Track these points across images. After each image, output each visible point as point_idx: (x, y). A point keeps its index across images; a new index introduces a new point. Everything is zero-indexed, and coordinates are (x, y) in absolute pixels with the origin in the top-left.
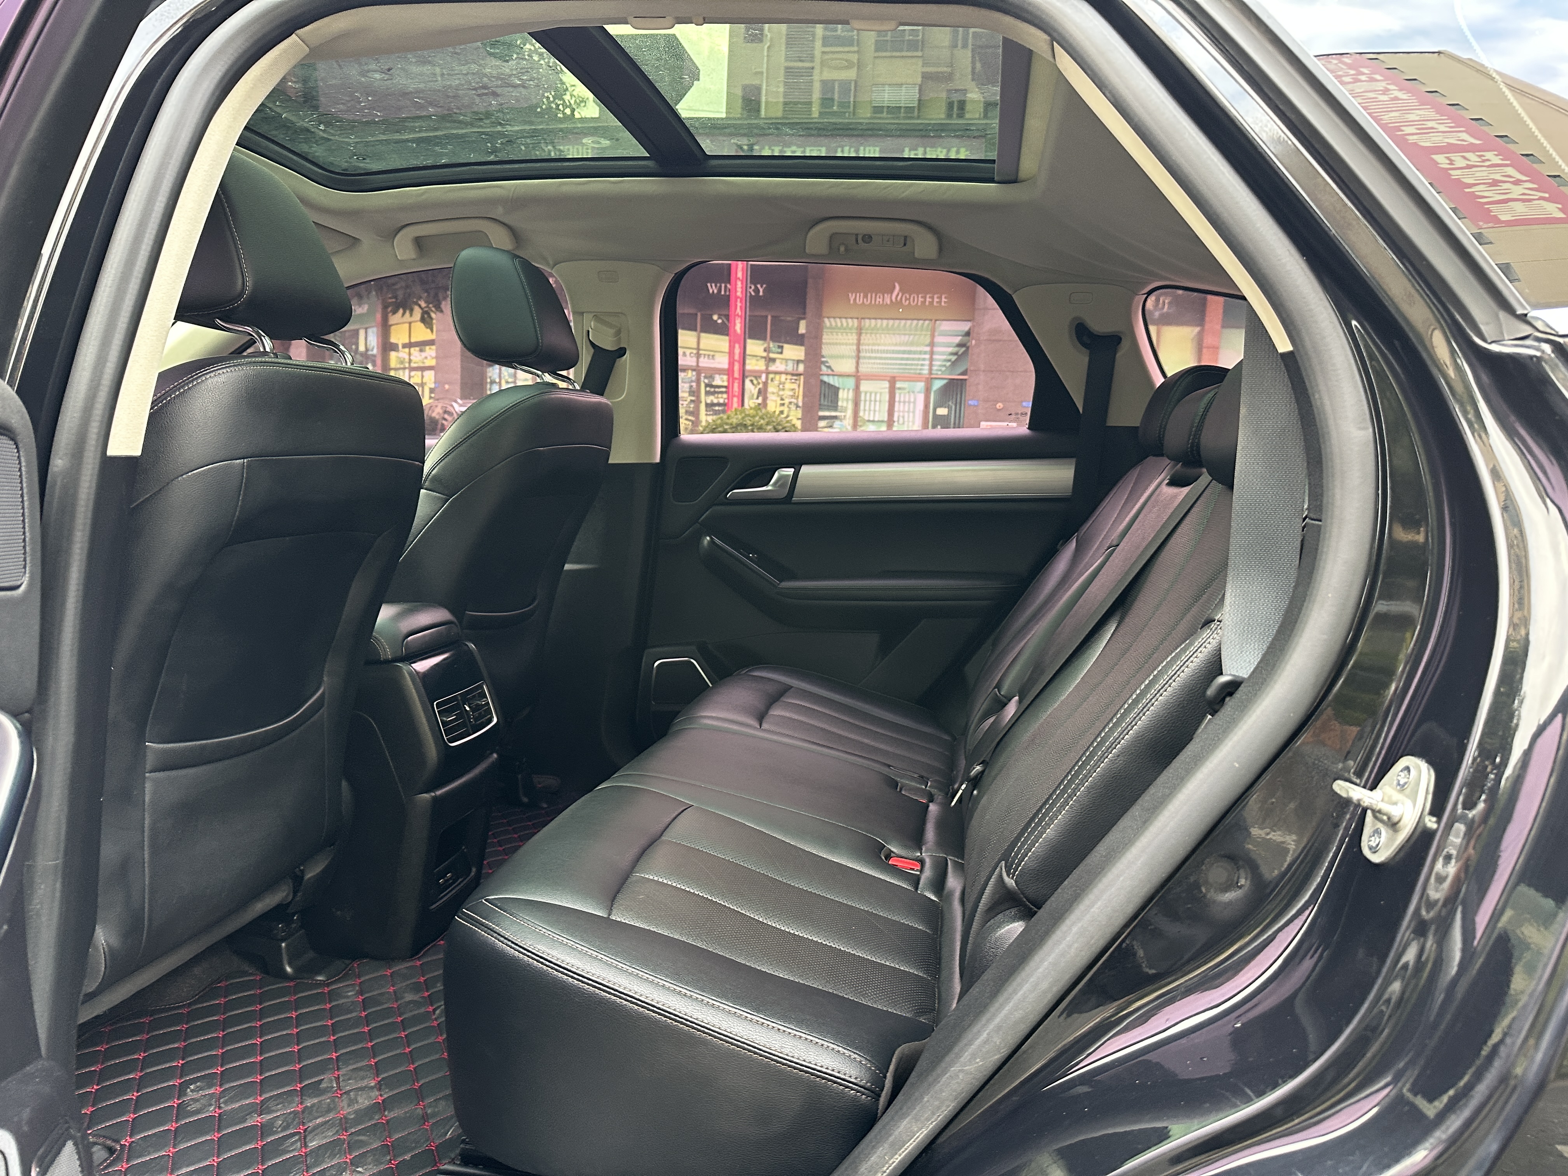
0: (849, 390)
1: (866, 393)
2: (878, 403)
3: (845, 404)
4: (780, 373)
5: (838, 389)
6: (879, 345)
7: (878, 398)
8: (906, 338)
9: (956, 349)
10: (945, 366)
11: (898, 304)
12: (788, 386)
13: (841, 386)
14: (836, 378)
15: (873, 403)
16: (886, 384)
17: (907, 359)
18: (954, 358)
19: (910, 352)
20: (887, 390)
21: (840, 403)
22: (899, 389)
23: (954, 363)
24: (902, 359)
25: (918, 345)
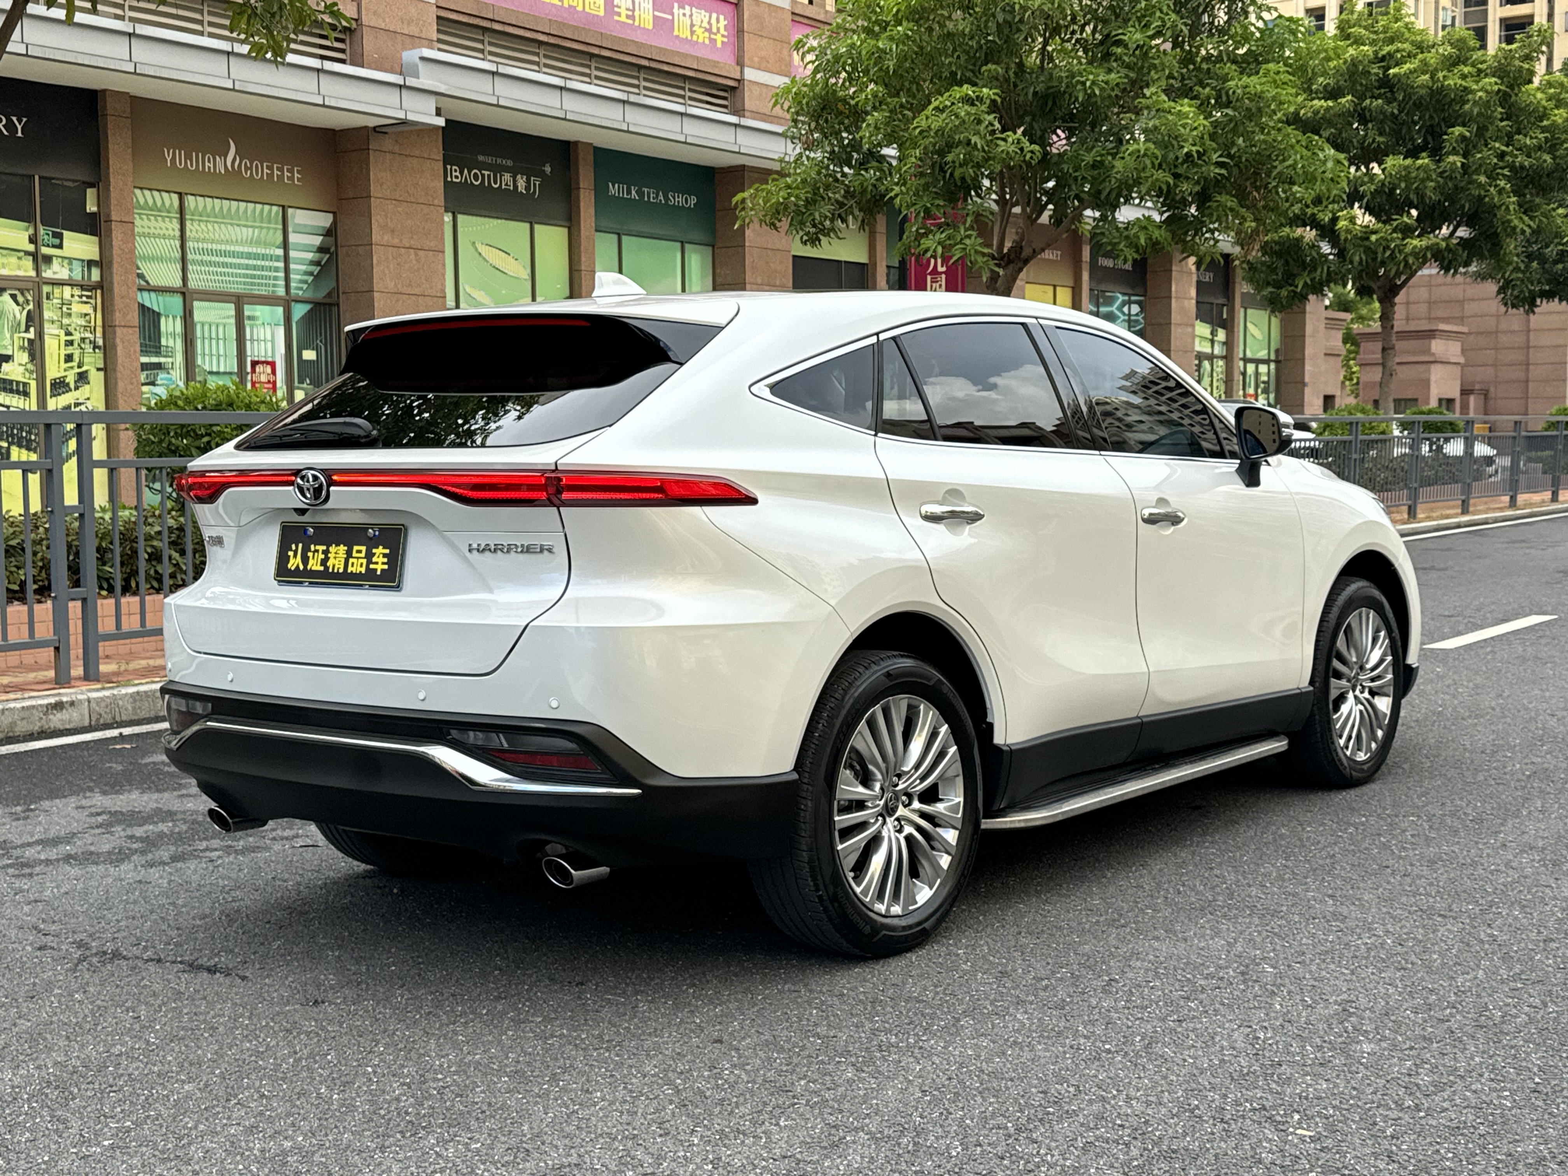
0: (174, 317)
1: (203, 325)
2: (221, 342)
3: (171, 343)
4: (61, 283)
5: (159, 315)
6: (213, 242)
7: (221, 336)
8: (246, 233)
9: (318, 255)
10: (305, 282)
11: (233, 175)
12: (76, 308)
13: (162, 312)
14: (153, 295)
15: (214, 342)
16: (229, 309)
17: (255, 268)
18: (316, 270)
19: (256, 257)
20: (233, 321)
21: (163, 342)
22: (249, 318)
23: (317, 277)
24: (247, 267)
25: (266, 244)
